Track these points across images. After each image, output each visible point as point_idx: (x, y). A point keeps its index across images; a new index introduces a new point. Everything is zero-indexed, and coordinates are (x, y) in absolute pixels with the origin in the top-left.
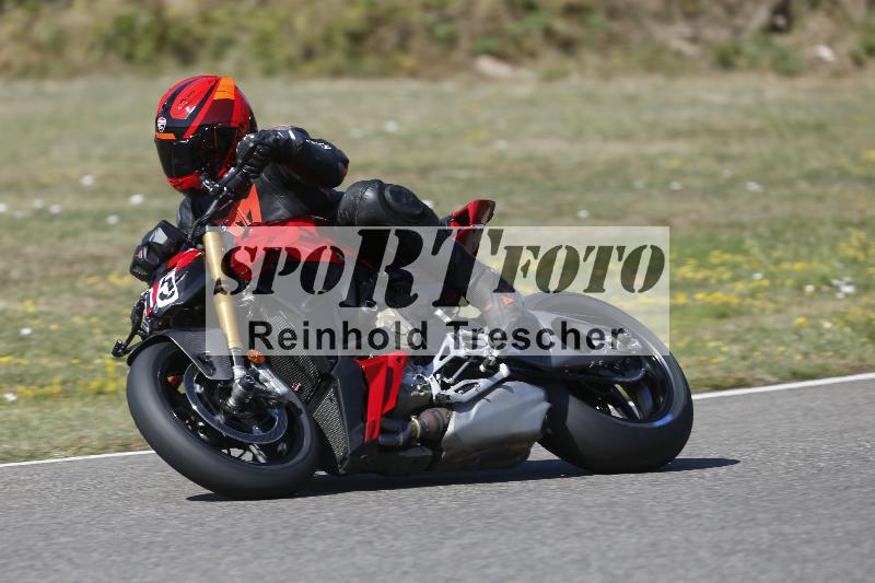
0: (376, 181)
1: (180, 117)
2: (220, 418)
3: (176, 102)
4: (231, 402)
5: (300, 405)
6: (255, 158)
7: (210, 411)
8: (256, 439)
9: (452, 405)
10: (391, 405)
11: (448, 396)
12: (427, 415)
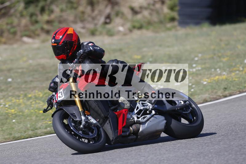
0: (116, 59)
1: (58, 39)
3: (57, 35)
4: (82, 126)
5: (100, 126)
9: (140, 123)
10: (124, 124)
11: (139, 121)
12: (134, 126)
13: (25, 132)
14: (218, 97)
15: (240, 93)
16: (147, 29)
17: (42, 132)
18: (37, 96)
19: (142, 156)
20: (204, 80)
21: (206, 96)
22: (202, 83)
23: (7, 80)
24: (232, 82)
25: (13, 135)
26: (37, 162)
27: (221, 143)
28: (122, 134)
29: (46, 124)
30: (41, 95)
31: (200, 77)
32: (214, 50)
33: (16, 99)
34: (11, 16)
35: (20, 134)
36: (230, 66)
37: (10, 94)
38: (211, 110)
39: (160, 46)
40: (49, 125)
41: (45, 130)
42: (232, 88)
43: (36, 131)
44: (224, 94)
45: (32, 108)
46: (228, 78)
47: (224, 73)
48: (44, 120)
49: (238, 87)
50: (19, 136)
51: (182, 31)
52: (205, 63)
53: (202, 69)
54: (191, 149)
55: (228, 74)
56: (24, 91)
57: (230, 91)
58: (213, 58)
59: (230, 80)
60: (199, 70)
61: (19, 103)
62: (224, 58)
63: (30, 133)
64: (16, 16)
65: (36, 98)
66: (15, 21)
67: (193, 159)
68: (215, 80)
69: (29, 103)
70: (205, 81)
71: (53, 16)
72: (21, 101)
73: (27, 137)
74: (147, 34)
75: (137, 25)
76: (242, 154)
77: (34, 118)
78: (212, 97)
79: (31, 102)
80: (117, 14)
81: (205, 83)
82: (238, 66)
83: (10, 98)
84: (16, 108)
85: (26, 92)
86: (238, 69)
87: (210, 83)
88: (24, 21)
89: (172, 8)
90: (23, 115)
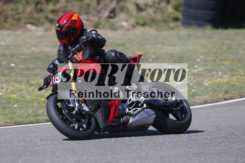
0: (115, 50)
3: (61, 19)
9: (130, 115)
10: (116, 115)
11: (130, 113)
12: (124, 118)
13: (27, 118)
14: (219, 100)
16: (151, 27)
17: (43, 119)
19: (142, 151)
20: (205, 81)
21: (207, 97)
22: (203, 85)
23: (9, 64)
24: (233, 85)
25: (14, 120)
26: (38, 148)
27: (222, 145)
28: (112, 124)
31: (201, 78)
32: (216, 53)
33: (18, 84)
34: (17, 2)
35: (22, 119)
36: (232, 70)
37: (13, 79)
38: (211, 111)
39: (163, 44)
42: (233, 92)
43: (38, 117)
44: (225, 97)
46: (230, 82)
47: (226, 76)
49: (239, 91)
50: (21, 121)
51: (184, 32)
52: (207, 65)
53: (204, 70)
54: (192, 148)
55: (229, 77)
56: (26, 77)
57: (232, 95)
58: (215, 61)
59: (232, 83)
60: (200, 71)
61: (21, 88)
62: (226, 61)
63: (32, 119)
64: (21, 3)
65: (38, 85)
66: (21, 8)
67: (193, 158)
68: (216, 83)
69: (30, 89)
70: (207, 83)
71: (58, 6)
72: (23, 87)
73: (28, 122)
74: (150, 31)
75: (141, 21)
76: (243, 157)
77: (35, 104)
78: (213, 98)
79: (33, 89)
80: (122, 9)
81: (206, 84)
82: (240, 70)
83: (12, 83)
84: (18, 93)
85: (29, 78)
86: (239, 73)
87: (211, 84)
88: (29, 9)
89: (176, 8)
90: (25, 101)
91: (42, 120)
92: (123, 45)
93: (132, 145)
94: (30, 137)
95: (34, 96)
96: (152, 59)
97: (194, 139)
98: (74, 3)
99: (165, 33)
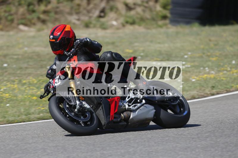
0: (110, 51)
1: (56, 35)
2: (73, 114)
3: (55, 31)
4: (76, 110)
5: (93, 111)
6: (80, 46)
7: (70, 112)
8: (82, 120)
9: (131, 111)
10: (116, 111)
11: (130, 109)
12: (125, 114)
13: (19, 116)
14: (206, 95)
15: (228, 92)
16: (140, 25)
17: (35, 118)
18: (31, 82)
19: (131, 147)
20: (193, 77)
21: (194, 93)
22: (191, 81)
23: (2, 65)
24: (219, 81)
25: (7, 119)
26: (29, 146)
27: (208, 139)
28: (114, 120)
29: (39, 110)
30: (35, 82)
31: (189, 74)
32: (203, 49)
33: (11, 84)
34: (10, 4)
35: (14, 118)
36: (219, 66)
37: (6, 79)
38: (199, 106)
39: (151, 42)
40: (42, 111)
41: (39, 116)
42: (219, 87)
43: (29, 116)
44: (212, 92)
45: (26, 94)
46: (216, 77)
47: (212, 72)
48: (37, 106)
49: (225, 86)
50: (13, 119)
51: (172, 29)
52: (194, 61)
53: (192, 67)
54: (179, 143)
55: (216, 73)
56: (18, 77)
57: (218, 90)
58: (202, 57)
59: (218, 79)
60: (188, 67)
61: (14, 88)
62: (213, 57)
63: (24, 117)
64: (14, 5)
65: (30, 84)
66: (13, 9)
67: (180, 153)
68: (203, 78)
69: (23, 88)
70: (194, 79)
71: (50, 7)
72: (16, 86)
73: (20, 121)
74: (139, 29)
75: (130, 20)
76: (228, 151)
77: (27, 103)
78: (200, 94)
79: (26, 88)
80: (112, 9)
81: (194, 80)
82: (226, 66)
83: (5, 82)
84: (11, 92)
85: (21, 78)
86: (225, 69)
87: (198, 80)
88: (22, 10)
89: (164, 7)
90: (17, 100)
91: (33, 119)
92: (113, 43)
93: (121, 141)
94: (22, 135)
95: (26, 95)
96: (141, 56)
97: (181, 134)
98: (65, 3)
99: (154, 31)
